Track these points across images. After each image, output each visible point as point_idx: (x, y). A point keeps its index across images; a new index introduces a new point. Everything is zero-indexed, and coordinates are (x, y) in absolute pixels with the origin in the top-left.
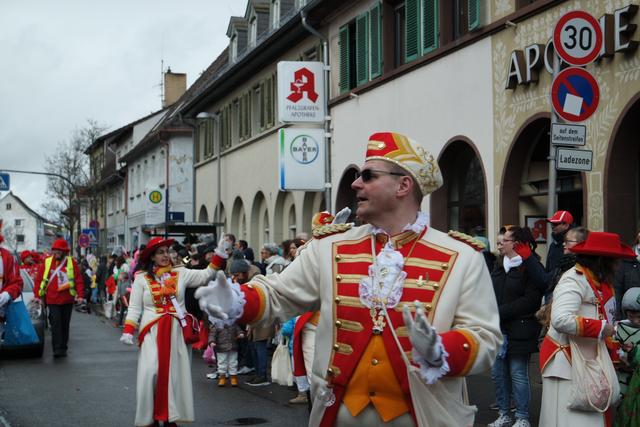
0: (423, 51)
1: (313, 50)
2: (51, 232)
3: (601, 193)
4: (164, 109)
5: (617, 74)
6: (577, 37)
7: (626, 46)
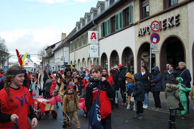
0: (119, 29)
2: (37, 66)
3: (159, 58)
4: (62, 41)
5: (162, 34)
6: (155, 26)
7: (164, 28)
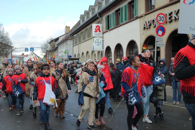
0: (124, 22)
1: (100, 21)
3: (164, 51)
4: (66, 34)
5: (168, 26)
6: (161, 19)
7: (170, 20)
